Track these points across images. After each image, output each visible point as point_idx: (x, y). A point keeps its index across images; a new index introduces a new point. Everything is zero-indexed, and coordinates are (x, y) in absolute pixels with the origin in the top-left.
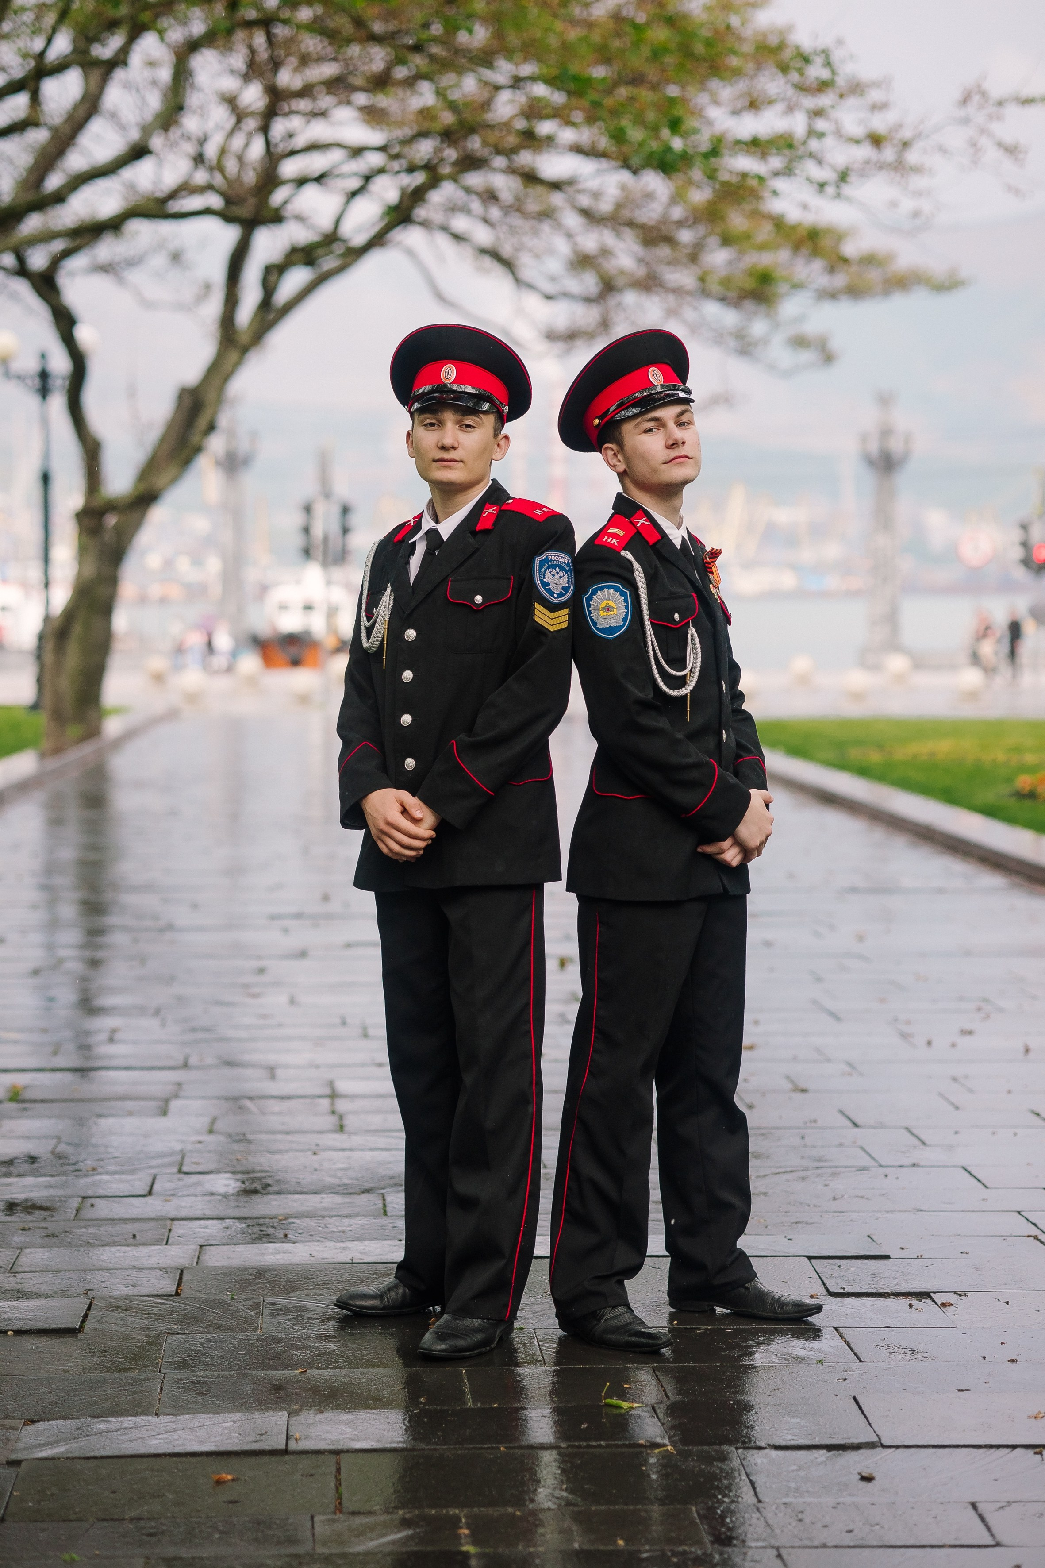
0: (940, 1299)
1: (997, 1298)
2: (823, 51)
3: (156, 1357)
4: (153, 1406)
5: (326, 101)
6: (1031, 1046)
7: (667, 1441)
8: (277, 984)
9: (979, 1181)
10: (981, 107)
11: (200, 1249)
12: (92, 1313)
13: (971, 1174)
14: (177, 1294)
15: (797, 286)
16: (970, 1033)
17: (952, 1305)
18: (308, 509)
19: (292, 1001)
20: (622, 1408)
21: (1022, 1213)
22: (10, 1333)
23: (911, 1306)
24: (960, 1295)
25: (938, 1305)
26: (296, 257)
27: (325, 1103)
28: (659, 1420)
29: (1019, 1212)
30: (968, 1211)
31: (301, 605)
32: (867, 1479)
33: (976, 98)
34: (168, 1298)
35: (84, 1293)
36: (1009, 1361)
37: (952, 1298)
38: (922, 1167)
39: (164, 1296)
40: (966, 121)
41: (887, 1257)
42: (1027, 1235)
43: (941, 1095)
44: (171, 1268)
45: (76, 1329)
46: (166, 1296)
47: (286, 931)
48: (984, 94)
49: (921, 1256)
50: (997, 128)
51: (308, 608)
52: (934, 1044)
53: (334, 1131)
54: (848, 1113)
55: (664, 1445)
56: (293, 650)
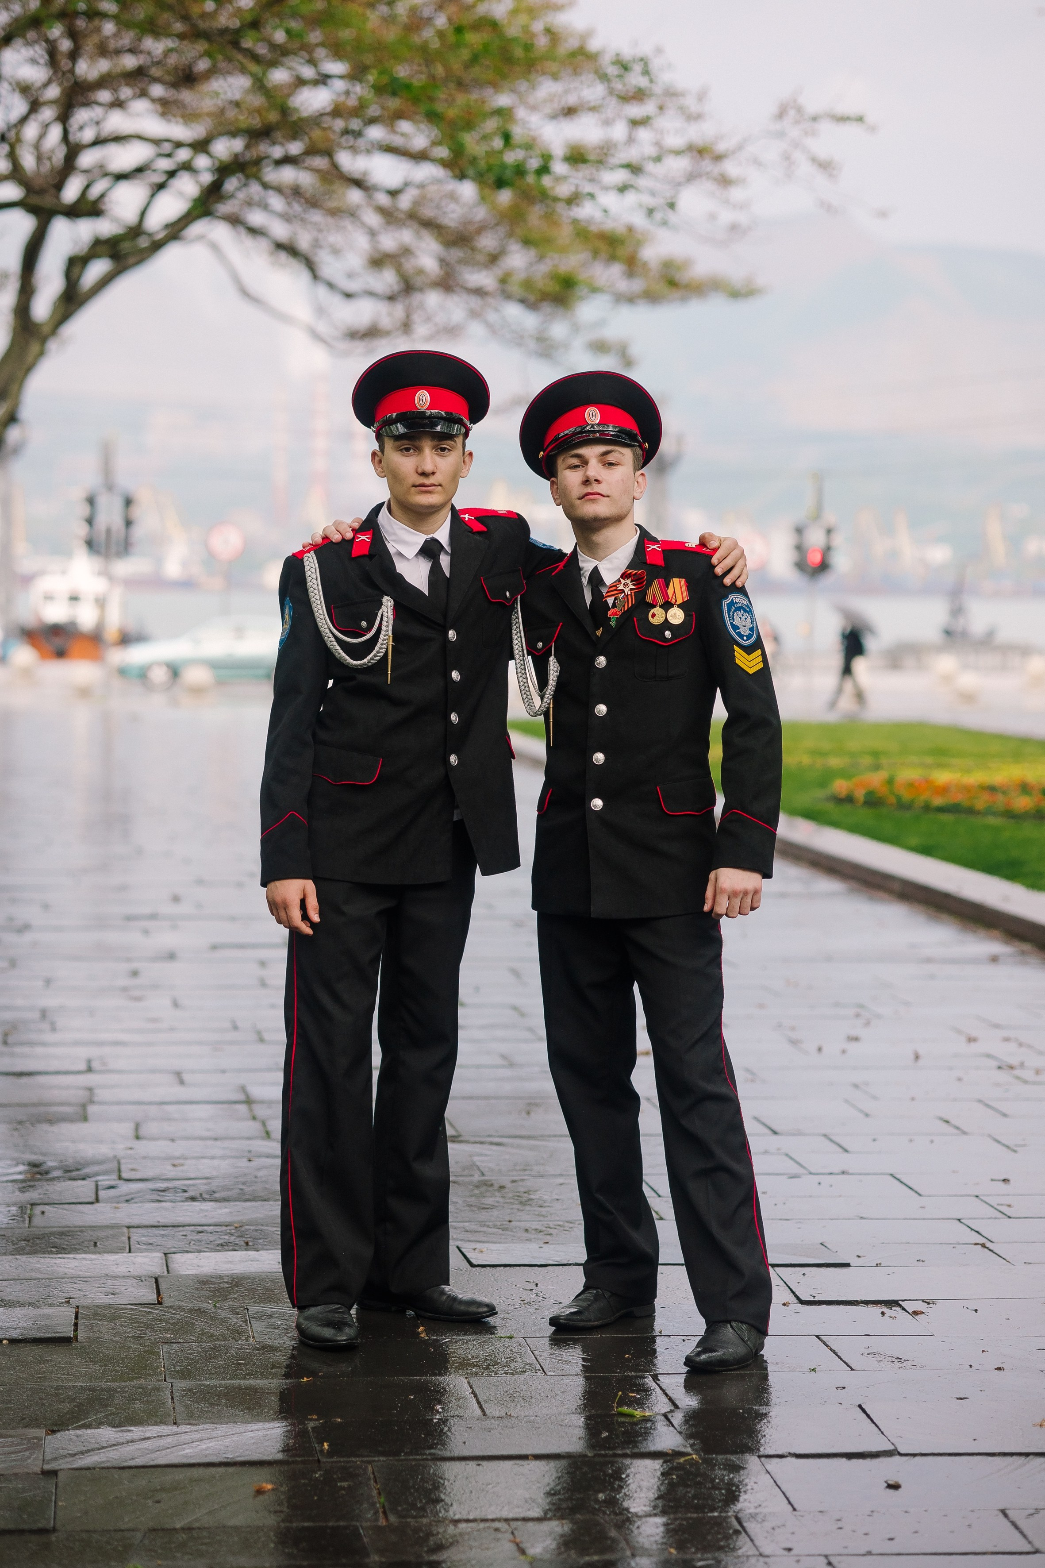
0: (910, 1307)
1: (966, 1306)
2: (642, 60)
3: (157, 1366)
4: (169, 1415)
5: (126, 92)
6: (921, 1052)
7: (689, 1450)
8: (155, 987)
9: (911, 1188)
10: (797, 122)
11: (165, 1256)
12: (80, 1321)
13: (901, 1182)
14: (160, 1303)
15: (595, 290)
16: (856, 1039)
17: (923, 1313)
18: (91, 501)
19: (176, 1004)
20: (635, 1417)
21: (962, 1221)
22: (5, 1342)
23: (883, 1314)
24: (929, 1303)
25: (909, 1313)
26: (100, 249)
27: (243, 1108)
28: (676, 1429)
29: (959, 1220)
30: (909, 1219)
31: (67, 596)
32: (894, 1487)
33: (792, 113)
34: (152, 1306)
35: (66, 1302)
36: (995, 1369)
37: (921, 1307)
38: (852, 1174)
39: (147, 1304)
40: (781, 135)
41: (847, 1265)
42: (974, 1242)
43: (846, 1101)
44: (145, 1276)
45: (71, 1338)
46: (150, 1304)
47: (146, 932)
48: (799, 110)
49: (880, 1264)
50: (809, 142)
51: (74, 598)
52: (825, 1050)
53: (262, 1138)
54: (764, 1120)
55: (689, 1454)
56: (58, 641)
